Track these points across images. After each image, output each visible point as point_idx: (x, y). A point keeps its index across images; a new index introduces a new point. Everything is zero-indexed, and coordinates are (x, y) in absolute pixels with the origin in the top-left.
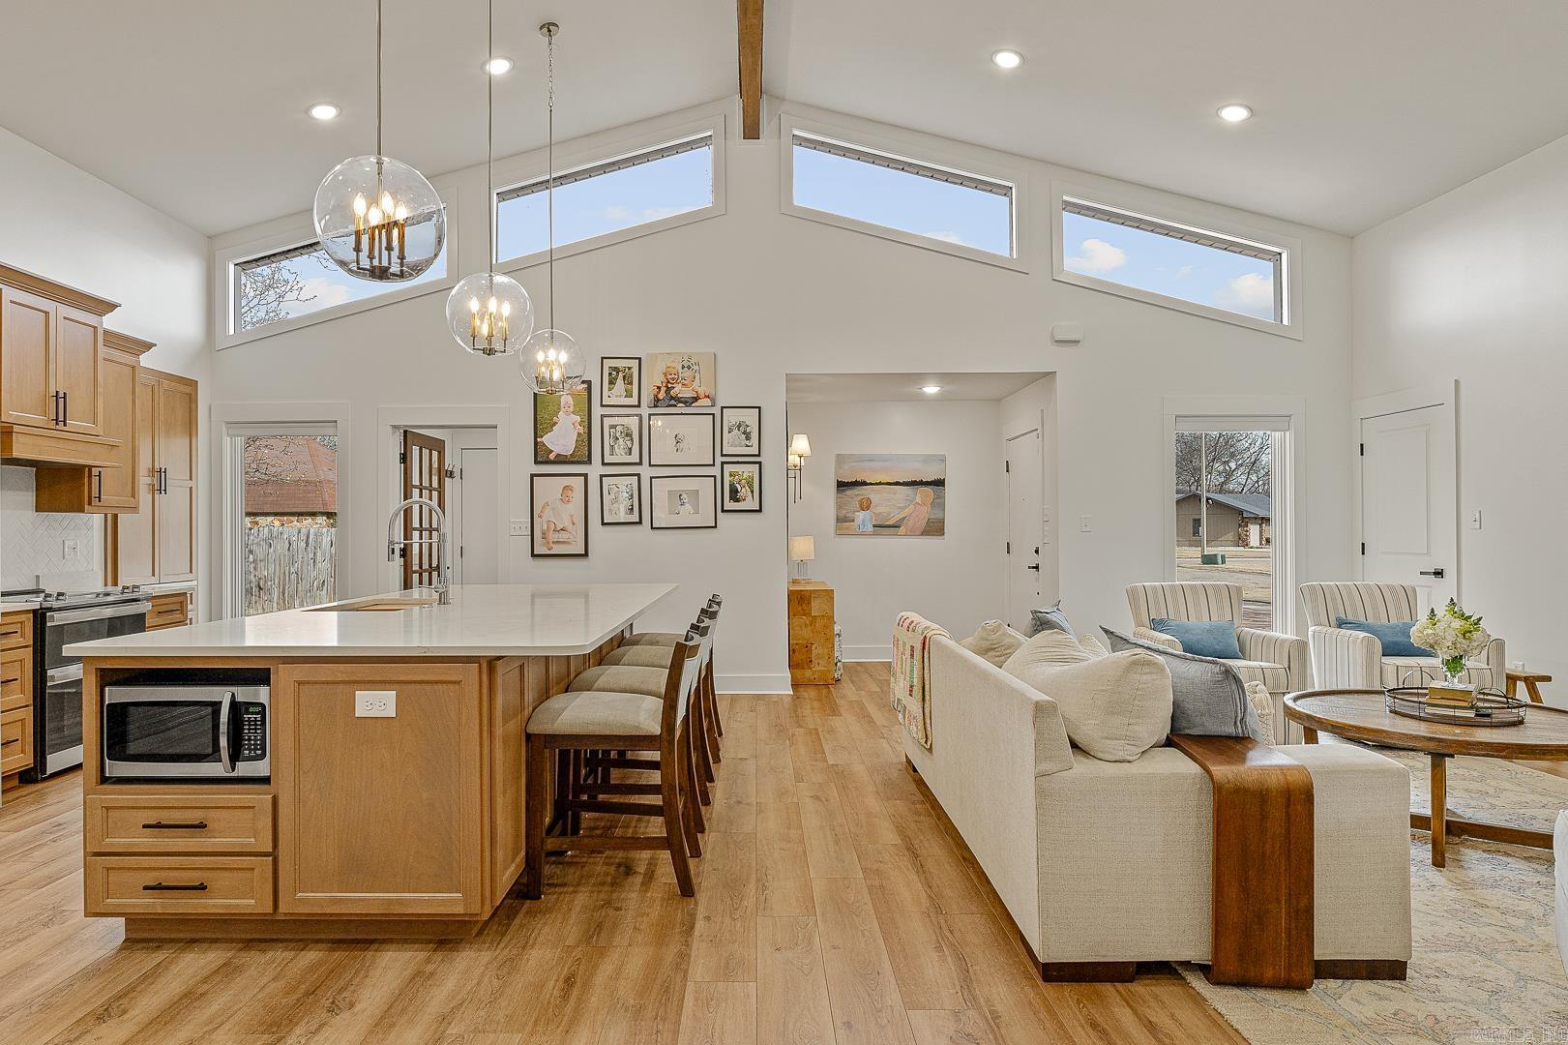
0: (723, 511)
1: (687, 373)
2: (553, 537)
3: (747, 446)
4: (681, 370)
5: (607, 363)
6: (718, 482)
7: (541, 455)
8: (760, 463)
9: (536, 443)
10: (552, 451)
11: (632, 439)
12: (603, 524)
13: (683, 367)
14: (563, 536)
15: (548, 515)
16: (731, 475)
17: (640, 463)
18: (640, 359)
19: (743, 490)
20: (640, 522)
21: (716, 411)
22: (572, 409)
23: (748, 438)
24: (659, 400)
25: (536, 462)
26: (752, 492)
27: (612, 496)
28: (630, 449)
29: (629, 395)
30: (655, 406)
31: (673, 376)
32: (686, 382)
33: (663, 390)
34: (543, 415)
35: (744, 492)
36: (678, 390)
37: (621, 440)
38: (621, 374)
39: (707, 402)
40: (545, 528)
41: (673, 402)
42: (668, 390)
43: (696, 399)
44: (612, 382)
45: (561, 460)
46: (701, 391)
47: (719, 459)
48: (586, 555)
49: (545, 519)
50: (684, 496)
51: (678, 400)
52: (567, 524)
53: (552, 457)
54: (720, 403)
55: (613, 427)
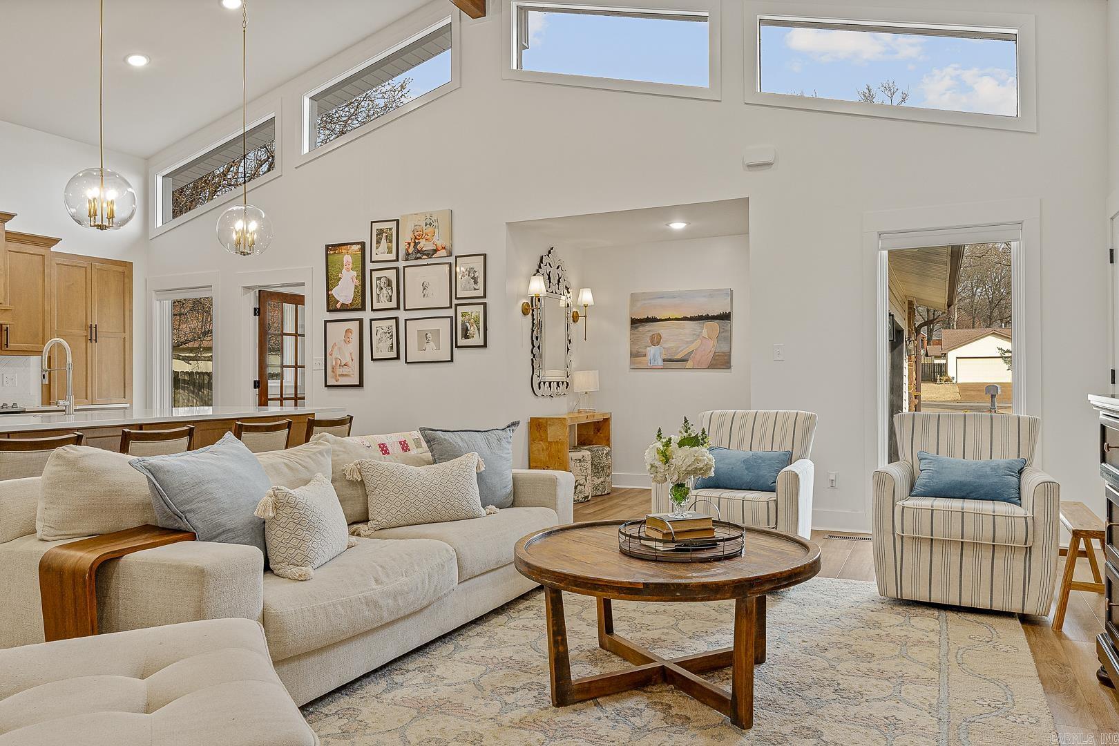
0: (457, 347)
1: (429, 229)
2: (339, 371)
3: (475, 289)
4: (424, 228)
5: (376, 226)
6: (453, 320)
7: (332, 306)
8: (485, 304)
9: (328, 295)
10: (338, 301)
11: (392, 289)
12: (372, 359)
13: (426, 225)
14: (345, 370)
15: (336, 353)
16: (462, 316)
17: (398, 308)
18: (398, 221)
19: (472, 328)
20: (398, 358)
21: (452, 259)
22: (350, 266)
23: (476, 282)
24: (409, 254)
25: (329, 311)
26: (479, 329)
27: (379, 337)
28: (391, 297)
29: (390, 252)
30: (407, 260)
31: (419, 233)
32: (428, 237)
33: (412, 244)
34: (333, 272)
35: (472, 330)
36: (425, 245)
37: (384, 289)
38: (384, 235)
39: (443, 253)
40: (334, 363)
41: (419, 255)
42: (416, 244)
43: (435, 251)
44: (378, 242)
45: (345, 308)
46: (439, 244)
47: (455, 302)
48: (361, 385)
49: (334, 356)
50: (429, 335)
51: (422, 252)
52: (348, 360)
53: (338, 306)
54: (455, 253)
55: (379, 279)
